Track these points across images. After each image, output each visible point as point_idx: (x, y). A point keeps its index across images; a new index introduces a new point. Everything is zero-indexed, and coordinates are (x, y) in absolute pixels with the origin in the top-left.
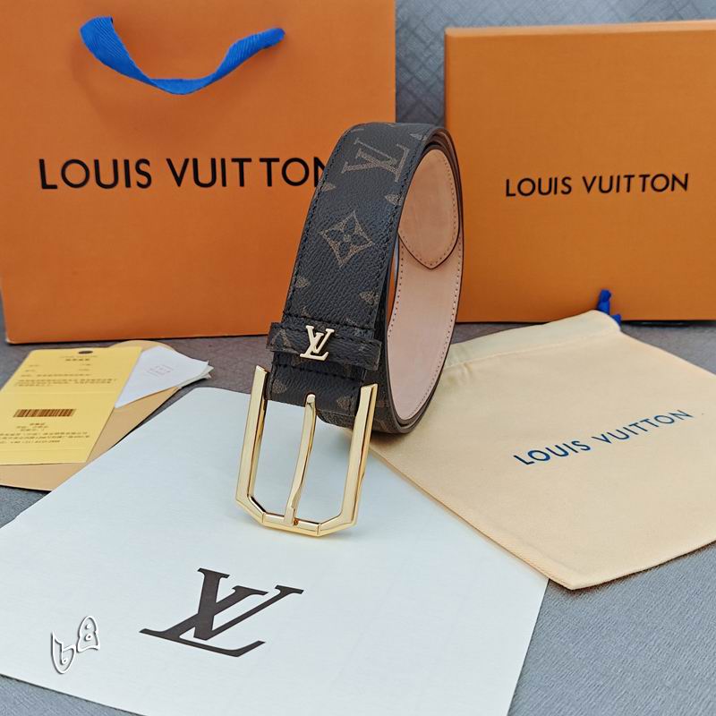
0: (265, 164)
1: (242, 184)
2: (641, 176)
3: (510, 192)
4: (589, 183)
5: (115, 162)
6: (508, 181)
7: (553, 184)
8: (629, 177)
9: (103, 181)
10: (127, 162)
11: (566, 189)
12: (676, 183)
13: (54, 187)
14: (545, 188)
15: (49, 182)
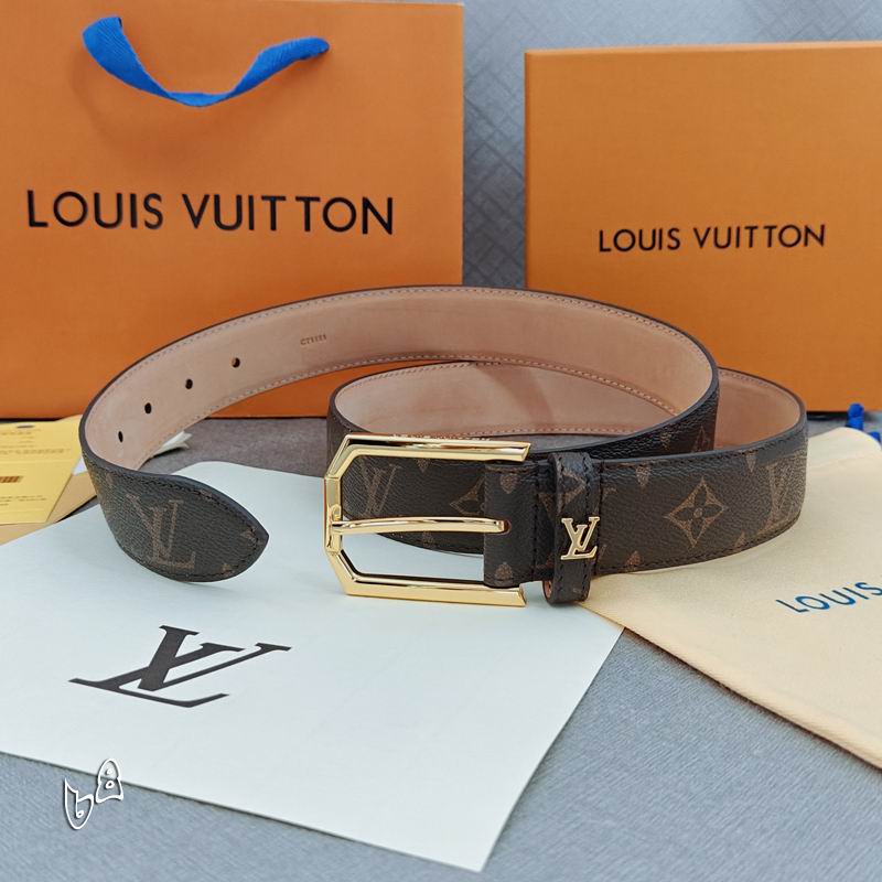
0: (302, 204)
1: (273, 227)
2: (766, 227)
3: (605, 246)
4: (702, 236)
5: (119, 196)
6: (601, 233)
7: (657, 235)
8: (752, 229)
9: (104, 219)
10: (133, 197)
11: (674, 244)
12: (810, 237)
13: (44, 225)
14: (647, 242)
15: (38, 219)
